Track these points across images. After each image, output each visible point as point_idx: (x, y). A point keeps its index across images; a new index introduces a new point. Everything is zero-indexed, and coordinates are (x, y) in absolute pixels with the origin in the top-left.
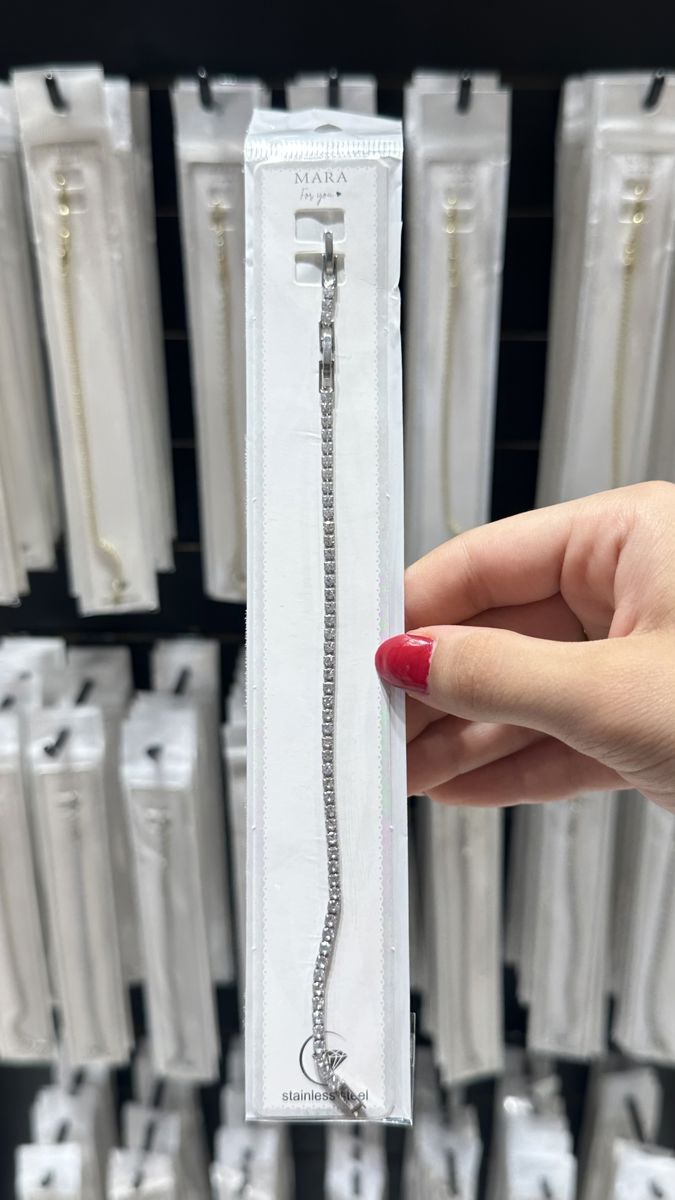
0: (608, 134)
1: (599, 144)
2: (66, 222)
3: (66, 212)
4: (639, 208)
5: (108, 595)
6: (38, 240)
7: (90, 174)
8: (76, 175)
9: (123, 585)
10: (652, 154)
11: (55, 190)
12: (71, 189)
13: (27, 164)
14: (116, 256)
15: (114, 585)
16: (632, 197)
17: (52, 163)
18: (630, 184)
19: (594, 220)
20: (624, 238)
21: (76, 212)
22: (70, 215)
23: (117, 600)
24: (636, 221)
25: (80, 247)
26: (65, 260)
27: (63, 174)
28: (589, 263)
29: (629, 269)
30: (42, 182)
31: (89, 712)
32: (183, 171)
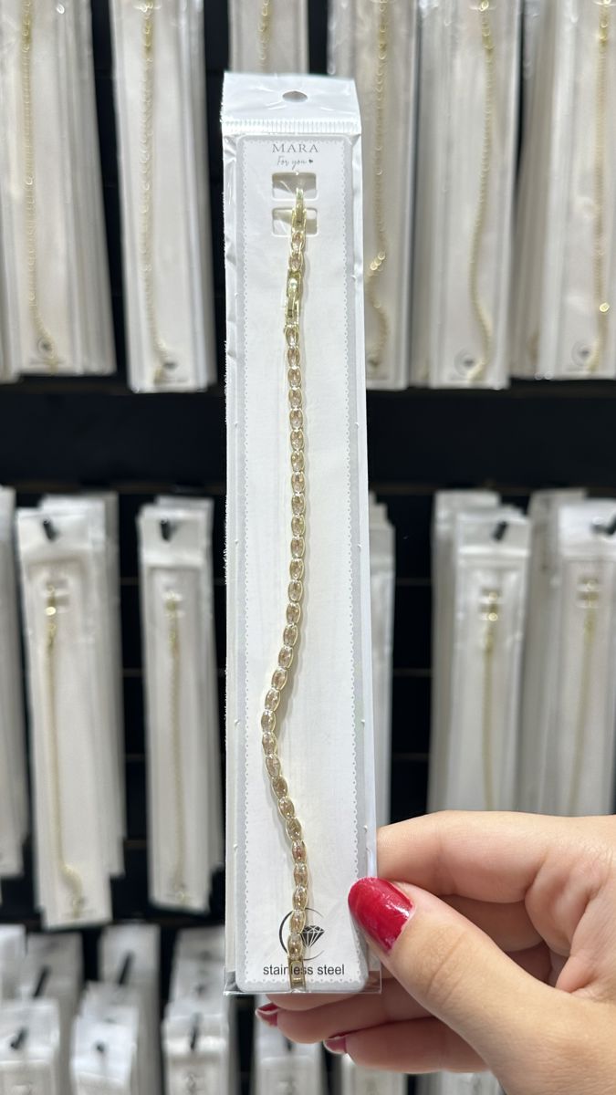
0: (468, 557)
1: (461, 563)
2: (53, 619)
3: (52, 611)
4: (493, 608)
5: (69, 910)
6: (29, 632)
7: (73, 583)
8: (61, 584)
9: (81, 902)
10: (500, 572)
11: (45, 594)
12: (59, 593)
13: (24, 578)
14: (91, 640)
15: (74, 903)
16: (487, 600)
17: (44, 575)
18: (486, 592)
19: (460, 616)
20: (484, 629)
21: (62, 610)
22: (56, 614)
23: (76, 914)
24: (492, 617)
25: (62, 636)
26: (51, 646)
27: (50, 584)
28: (459, 646)
29: (489, 651)
30: (35, 591)
31: (46, 1008)
32: (145, 572)
